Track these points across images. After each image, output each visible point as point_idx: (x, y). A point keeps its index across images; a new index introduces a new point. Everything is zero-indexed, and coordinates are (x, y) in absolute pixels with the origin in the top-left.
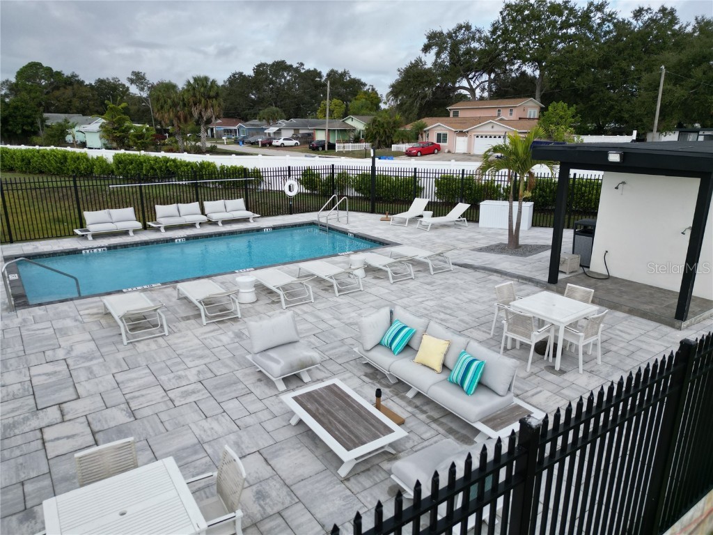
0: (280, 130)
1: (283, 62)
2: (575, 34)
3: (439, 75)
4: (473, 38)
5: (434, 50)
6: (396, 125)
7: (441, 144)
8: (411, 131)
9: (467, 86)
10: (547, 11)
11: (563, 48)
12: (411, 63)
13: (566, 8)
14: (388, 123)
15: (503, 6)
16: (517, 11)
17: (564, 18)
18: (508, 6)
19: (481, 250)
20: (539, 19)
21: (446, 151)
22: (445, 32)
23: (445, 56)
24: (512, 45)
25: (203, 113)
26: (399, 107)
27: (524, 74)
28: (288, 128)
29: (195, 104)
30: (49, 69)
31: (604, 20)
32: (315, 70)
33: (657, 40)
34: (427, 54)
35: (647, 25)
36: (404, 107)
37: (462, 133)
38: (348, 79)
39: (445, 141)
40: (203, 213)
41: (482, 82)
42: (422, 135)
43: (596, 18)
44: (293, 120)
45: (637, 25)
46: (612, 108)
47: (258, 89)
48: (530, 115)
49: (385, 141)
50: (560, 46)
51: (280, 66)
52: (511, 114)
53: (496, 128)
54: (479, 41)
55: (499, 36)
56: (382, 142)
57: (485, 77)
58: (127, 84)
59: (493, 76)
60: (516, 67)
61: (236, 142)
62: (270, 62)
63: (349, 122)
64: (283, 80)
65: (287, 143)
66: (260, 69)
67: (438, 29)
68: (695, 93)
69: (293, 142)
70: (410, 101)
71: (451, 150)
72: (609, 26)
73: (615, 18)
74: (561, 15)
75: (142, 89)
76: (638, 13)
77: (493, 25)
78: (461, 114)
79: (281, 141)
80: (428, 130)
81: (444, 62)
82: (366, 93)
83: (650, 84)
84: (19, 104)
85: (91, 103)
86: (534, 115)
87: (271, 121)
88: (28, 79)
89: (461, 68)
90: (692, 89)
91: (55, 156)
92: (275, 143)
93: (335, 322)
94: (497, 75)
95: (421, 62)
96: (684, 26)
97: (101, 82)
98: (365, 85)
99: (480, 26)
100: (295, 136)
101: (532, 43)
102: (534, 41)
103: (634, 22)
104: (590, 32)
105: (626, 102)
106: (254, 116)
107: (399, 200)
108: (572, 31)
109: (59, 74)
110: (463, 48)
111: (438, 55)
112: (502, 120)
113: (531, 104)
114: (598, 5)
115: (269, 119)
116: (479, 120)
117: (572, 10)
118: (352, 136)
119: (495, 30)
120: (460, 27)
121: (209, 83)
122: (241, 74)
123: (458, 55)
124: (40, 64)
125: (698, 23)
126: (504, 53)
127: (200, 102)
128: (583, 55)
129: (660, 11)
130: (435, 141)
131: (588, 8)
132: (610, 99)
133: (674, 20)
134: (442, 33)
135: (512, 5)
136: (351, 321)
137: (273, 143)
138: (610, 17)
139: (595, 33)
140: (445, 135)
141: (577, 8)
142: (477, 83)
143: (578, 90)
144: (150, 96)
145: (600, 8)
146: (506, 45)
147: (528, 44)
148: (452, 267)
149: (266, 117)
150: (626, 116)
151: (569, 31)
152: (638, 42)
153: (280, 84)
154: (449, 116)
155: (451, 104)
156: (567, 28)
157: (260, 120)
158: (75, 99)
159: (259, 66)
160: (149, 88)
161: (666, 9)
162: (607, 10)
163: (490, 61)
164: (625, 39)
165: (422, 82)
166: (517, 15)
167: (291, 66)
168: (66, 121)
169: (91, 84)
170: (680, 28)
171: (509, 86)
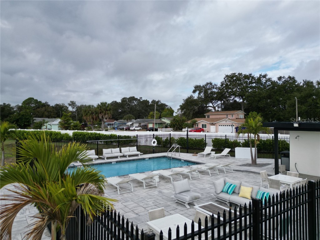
0: (133, 123)
1: (134, 97)
2: (255, 86)
3: (200, 102)
4: (213, 88)
5: (198, 92)
6: (184, 121)
7: (204, 129)
8: (190, 123)
9: (212, 106)
10: (243, 78)
11: (251, 91)
12: (188, 97)
13: (251, 77)
14: (180, 120)
15: (225, 76)
16: (231, 78)
17: (250, 80)
18: (227, 76)
19: (240, 166)
20: (240, 81)
21: (206, 131)
22: (202, 85)
23: (202, 94)
24: (230, 90)
25: (103, 117)
26: (184, 114)
27: (235, 101)
28: (136, 123)
29: (101, 113)
30: (37, 100)
31: (266, 81)
32: (146, 100)
33: (290, 88)
34: (195, 94)
35: (284, 82)
36: (186, 114)
37: (213, 124)
38: (160, 103)
39: (205, 127)
40: (121, 152)
41: (218, 104)
42: (195, 125)
43: (264, 80)
44: (139, 120)
45: (280, 83)
46: (275, 114)
47: (123, 107)
48: (240, 117)
49: (179, 127)
50: (250, 91)
51: (133, 99)
52: (232, 117)
53: (227, 122)
54: (216, 88)
55: (224, 87)
56: (178, 128)
57: (219, 102)
58: (68, 106)
59: (222, 102)
60: (232, 98)
61: (114, 129)
62: (128, 97)
63: (163, 120)
64: (133, 104)
65: (136, 129)
66: (124, 100)
67: (199, 84)
68: (310, 108)
69: (139, 128)
70: (188, 112)
71: (208, 131)
72: (269, 83)
73: (271, 80)
74: (249, 79)
75: (73, 108)
76: (280, 78)
77: (222, 83)
78: (211, 117)
79: (134, 128)
80: (198, 123)
81: (202, 96)
82: (168, 109)
83: (291, 105)
84: (24, 114)
85: (52, 113)
86: (242, 117)
87: (129, 120)
88: (27, 104)
89: (209, 99)
90: (309, 107)
91: (47, 133)
92: (131, 129)
93: (195, 188)
94: (224, 102)
95: (192, 96)
96: (299, 83)
97: (57, 105)
98: (167, 106)
99: (216, 83)
100: (139, 126)
101: (238, 89)
102: (239, 89)
103: (279, 82)
104: (262, 86)
105: (281, 112)
106: (121, 118)
107: (197, 149)
108: (254, 85)
109: (40, 102)
110: (209, 91)
111: (199, 94)
112: (229, 119)
113: (240, 113)
114: (263, 76)
115: (128, 119)
116: (220, 119)
117: (253, 78)
118: (164, 125)
119: (222, 85)
120: (208, 84)
121: (107, 105)
122: (116, 102)
123: (208, 94)
124: (33, 99)
125: (304, 82)
126: (227, 93)
127: (103, 112)
128: (260, 94)
129: (288, 78)
130: (201, 127)
131: (260, 77)
132: (274, 111)
133: (295, 81)
134: (200, 86)
135: (229, 76)
136: (202, 188)
137: (130, 129)
138: (269, 80)
139: (264, 86)
140: (205, 125)
141: (255, 76)
142: (216, 105)
143: (260, 107)
144: (76, 110)
145: (265, 76)
146: (228, 90)
147: (237, 90)
148: (233, 171)
149: (127, 118)
150: (282, 117)
151: (253, 85)
152: (282, 89)
153: (132, 105)
154: (205, 118)
155: (206, 113)
156: (252, 84)
157: (124, 120)
158: (45, 112)
159: (123, 99)
160: (77, 107)
161: (291, 77)
162: (267, 77)
163: (222, 96)
164: (276, 88)
165: (194, 104)
166: (231, 79)
167: (137, 98)
168: (44, 120)
169: (53, 106)
170: (298, 84)
171: (230, 106)
